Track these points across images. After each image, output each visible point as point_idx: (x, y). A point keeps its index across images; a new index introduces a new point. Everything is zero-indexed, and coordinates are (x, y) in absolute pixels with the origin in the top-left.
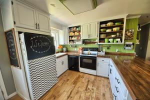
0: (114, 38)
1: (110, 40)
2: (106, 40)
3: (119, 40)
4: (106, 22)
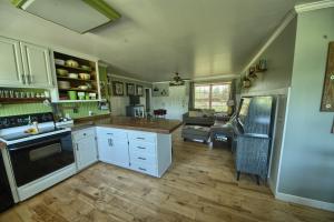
0: (86, 92)
1: (79, 94)
2: (72, 94)
3: (94, 95)
4: (66, 57)
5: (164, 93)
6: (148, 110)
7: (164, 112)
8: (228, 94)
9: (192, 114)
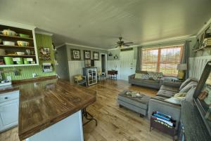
0: (22, 57)
1: (15, 59)
3: (31, 60)
5: (116, 57)
6: (103, 70)
7: (116, 73)
8: (179, 58)
9: (138, 76)
